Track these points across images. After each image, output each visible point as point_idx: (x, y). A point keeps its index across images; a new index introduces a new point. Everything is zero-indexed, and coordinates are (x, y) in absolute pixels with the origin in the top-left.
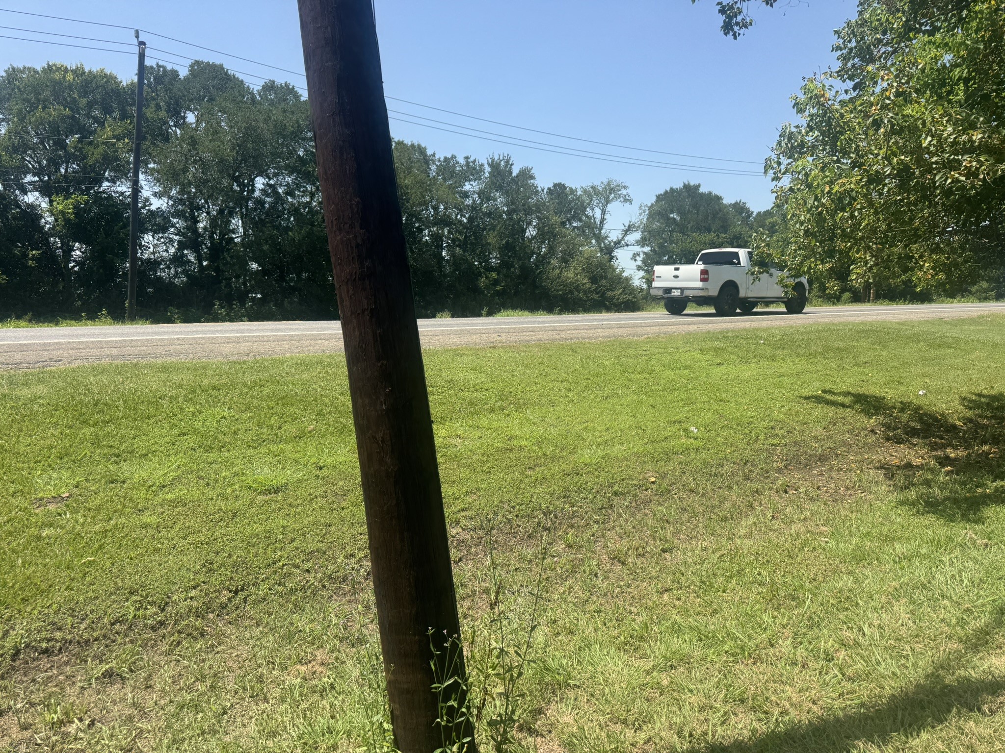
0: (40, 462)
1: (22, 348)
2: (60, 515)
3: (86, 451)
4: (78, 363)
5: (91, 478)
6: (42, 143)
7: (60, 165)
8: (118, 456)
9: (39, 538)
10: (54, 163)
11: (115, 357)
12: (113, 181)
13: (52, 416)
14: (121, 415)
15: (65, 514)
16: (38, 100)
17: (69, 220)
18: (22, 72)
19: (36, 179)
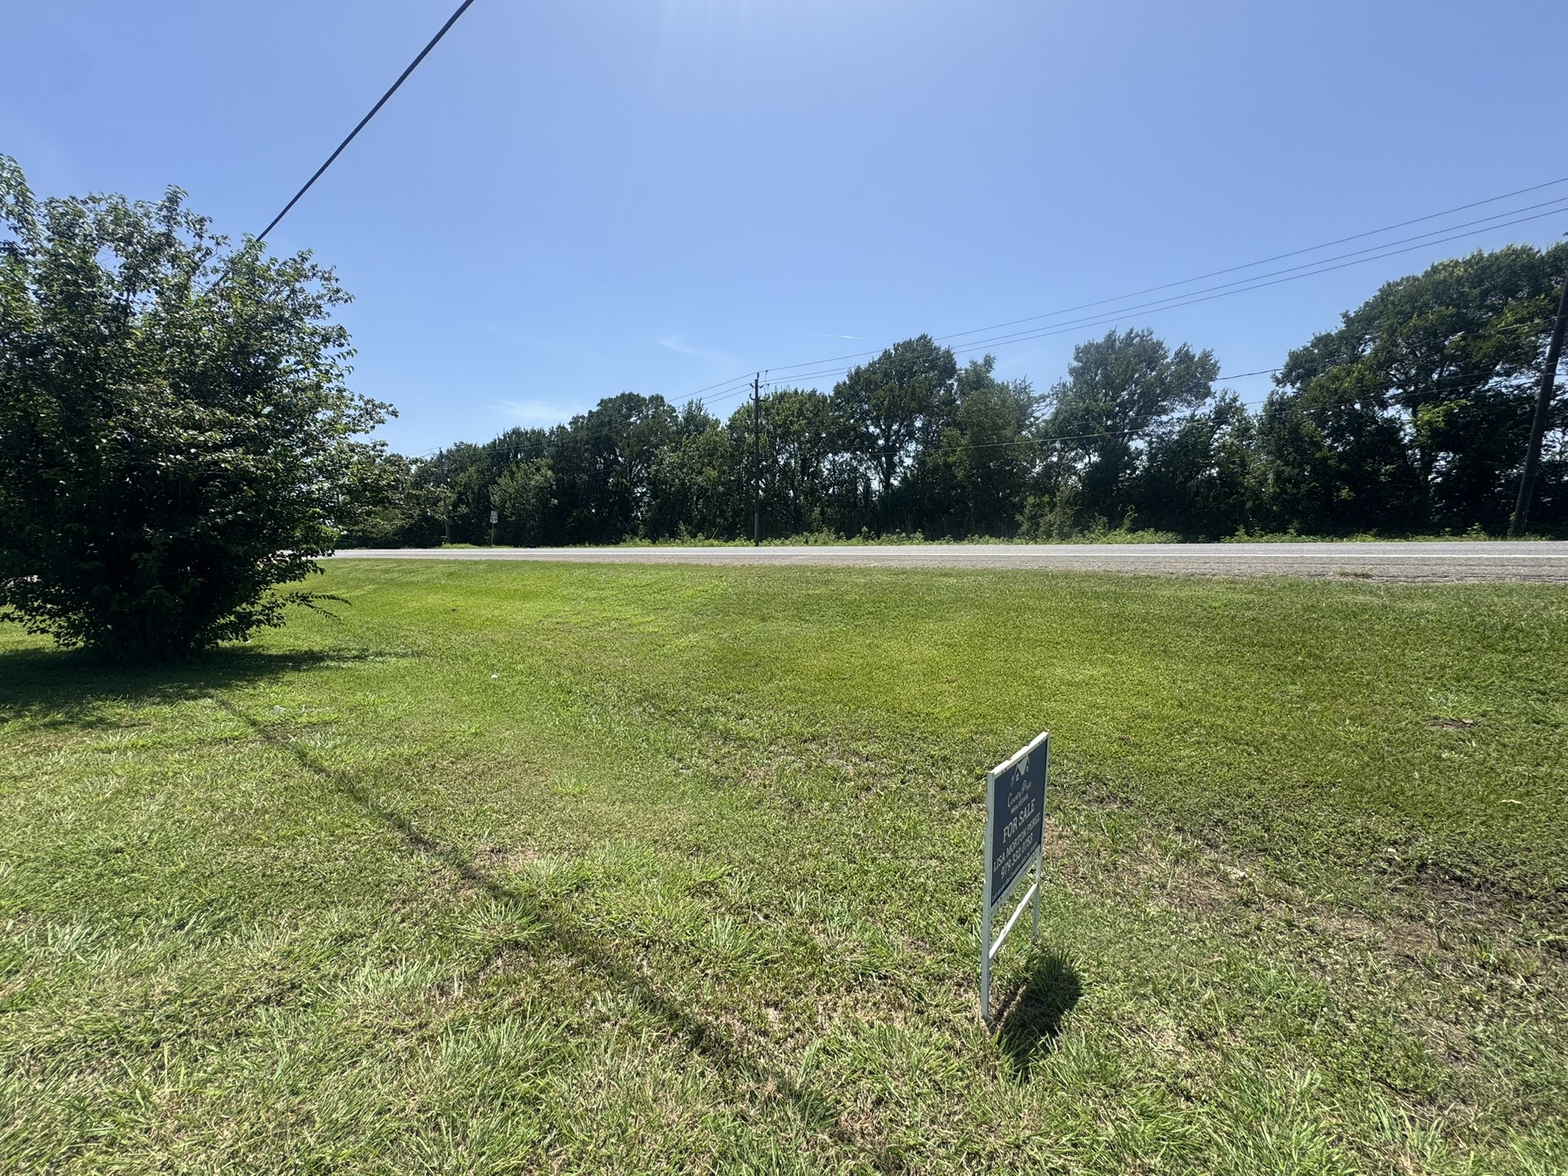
0: (1431, 679)
1: (1396, 562)
2: (1464, 741)
3: (1494, 678)
4: (1471, 581)
5: (1503, 710)
6: (1413, 352)
7: (1433, 371)
8: (1544, 693)
9: (1439, 758)
10: (1426, 370)
11: (1526, 577)
12: (1508, 374)
13: (1444, 634)
14: (1545, 646)
15: (1470, 741)
16: (1414, 308)
17: (1438, 429)
18: (1398, 284)
19: (1400, 391)
